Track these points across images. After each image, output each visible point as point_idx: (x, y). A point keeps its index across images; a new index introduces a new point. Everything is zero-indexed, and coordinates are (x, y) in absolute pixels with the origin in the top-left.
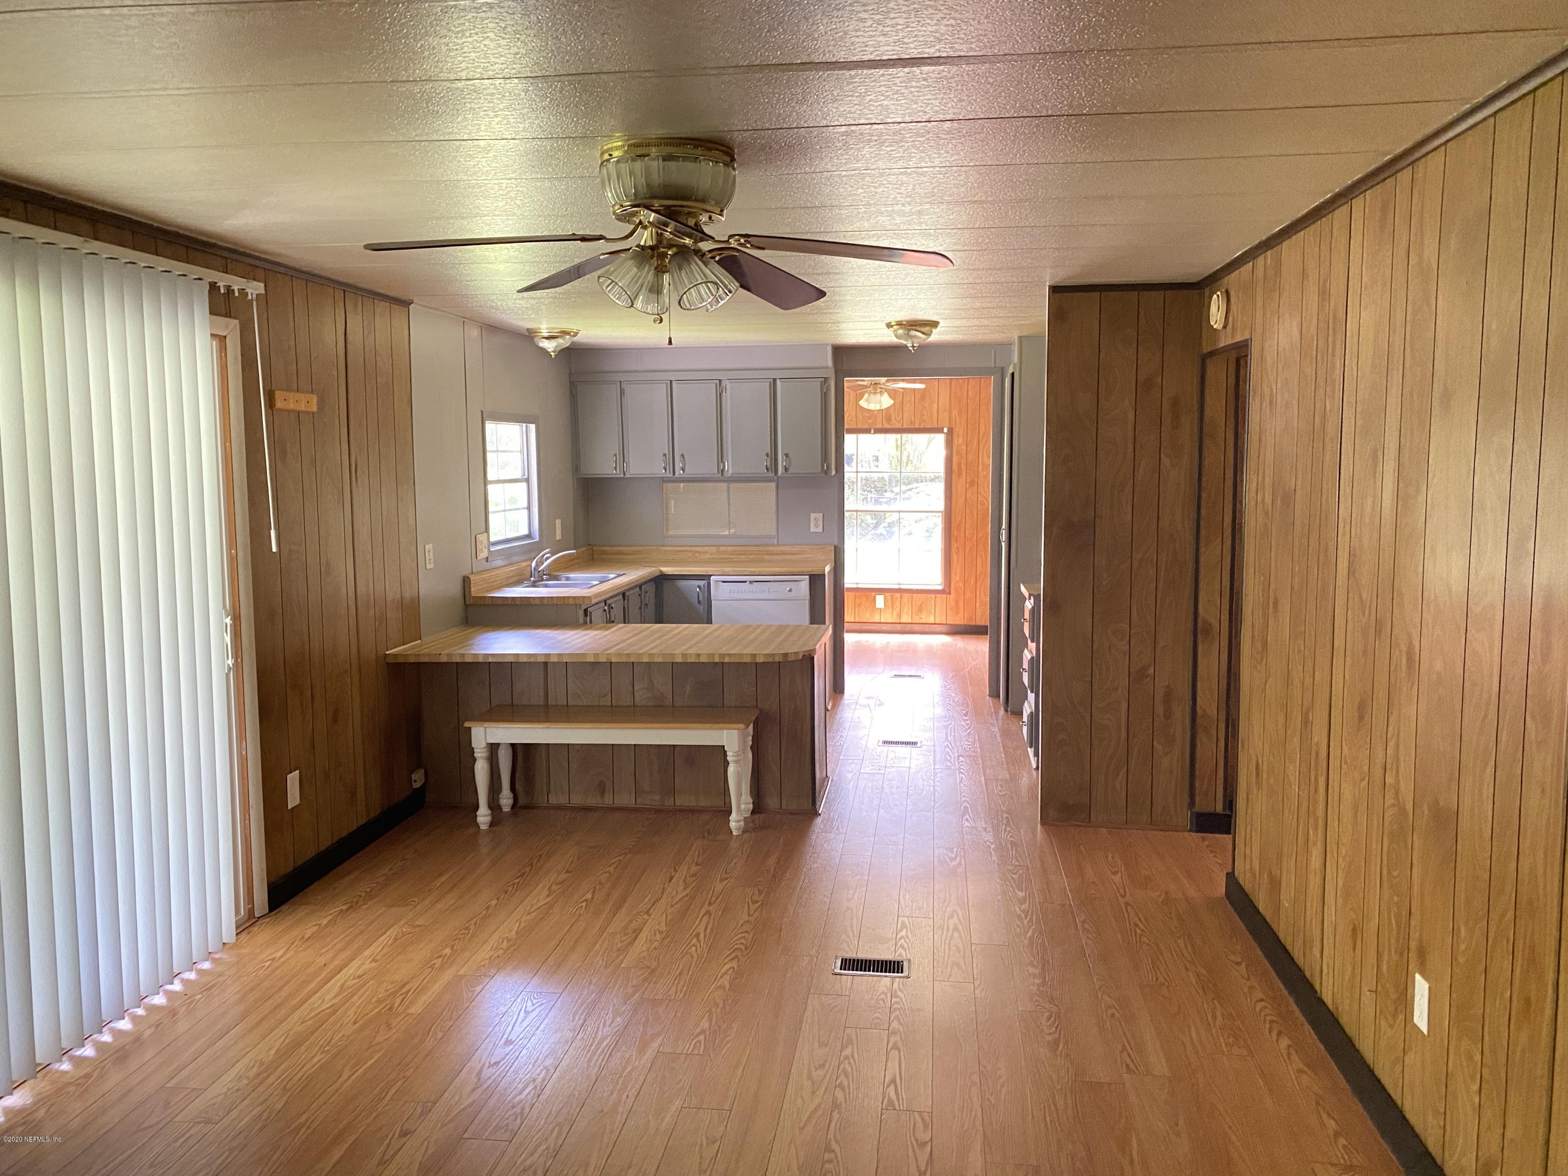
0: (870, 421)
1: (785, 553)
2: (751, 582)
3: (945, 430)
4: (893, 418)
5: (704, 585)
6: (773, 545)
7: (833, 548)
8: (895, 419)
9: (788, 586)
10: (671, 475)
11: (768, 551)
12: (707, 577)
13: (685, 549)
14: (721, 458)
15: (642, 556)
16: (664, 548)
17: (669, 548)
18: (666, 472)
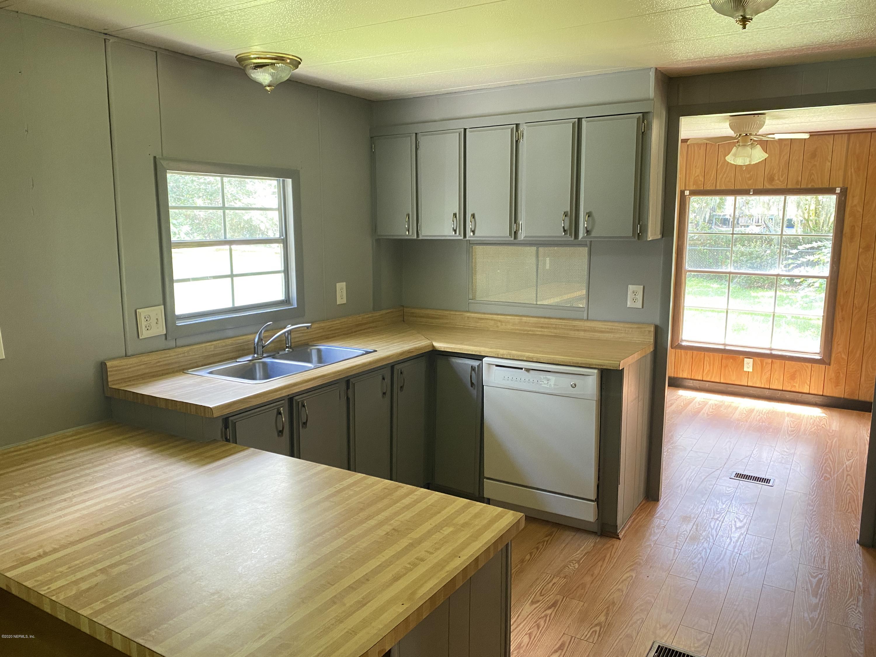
0: (750, 182)
1: (594, 330)
2: (528, 370)
3: (838, 190)
4: (776, 178)
5: (476, 366)
6: (581, 320)
7: (652, 329)
8: (779, 179)
9: (572, 380)
10: (462, 238)
11: (574, 326)
12: (480, 358)
14: (514, 219)
15: (446, 321)
16: (468, 314)
17: (473, 315)
18: (455, 233)
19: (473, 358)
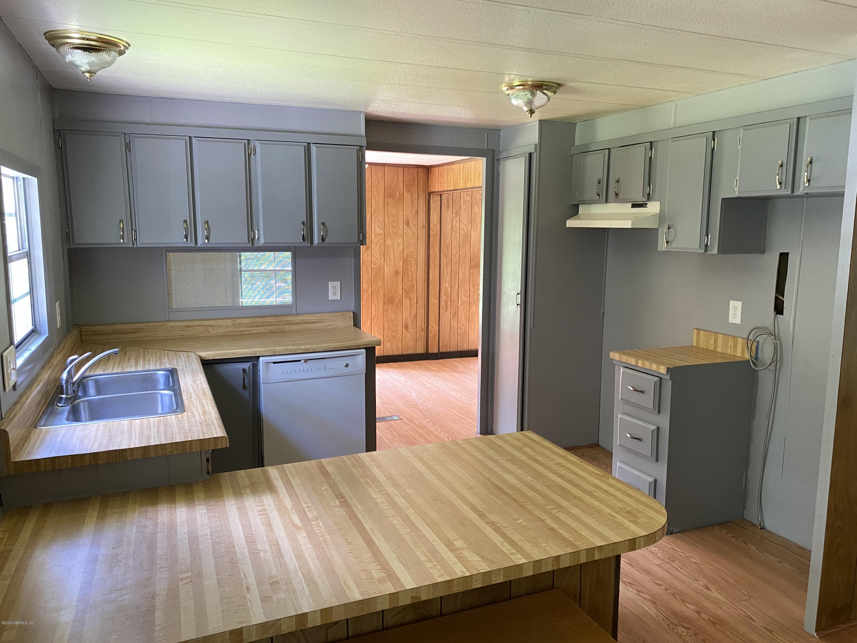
1: (306, 322)
2: (306, 361)
5: (249, 368)
6: (292, 315)
7: (352, 315)
9: (343, 362)
10: (193, 245)
11: (288, 321)
12: (254, 359)
13: (196, 323)
14: (251, 227)
15: (142, 334)
16: (172, 324)
17: (178, 324)
18: (187, 240)
19: (235, 361)
